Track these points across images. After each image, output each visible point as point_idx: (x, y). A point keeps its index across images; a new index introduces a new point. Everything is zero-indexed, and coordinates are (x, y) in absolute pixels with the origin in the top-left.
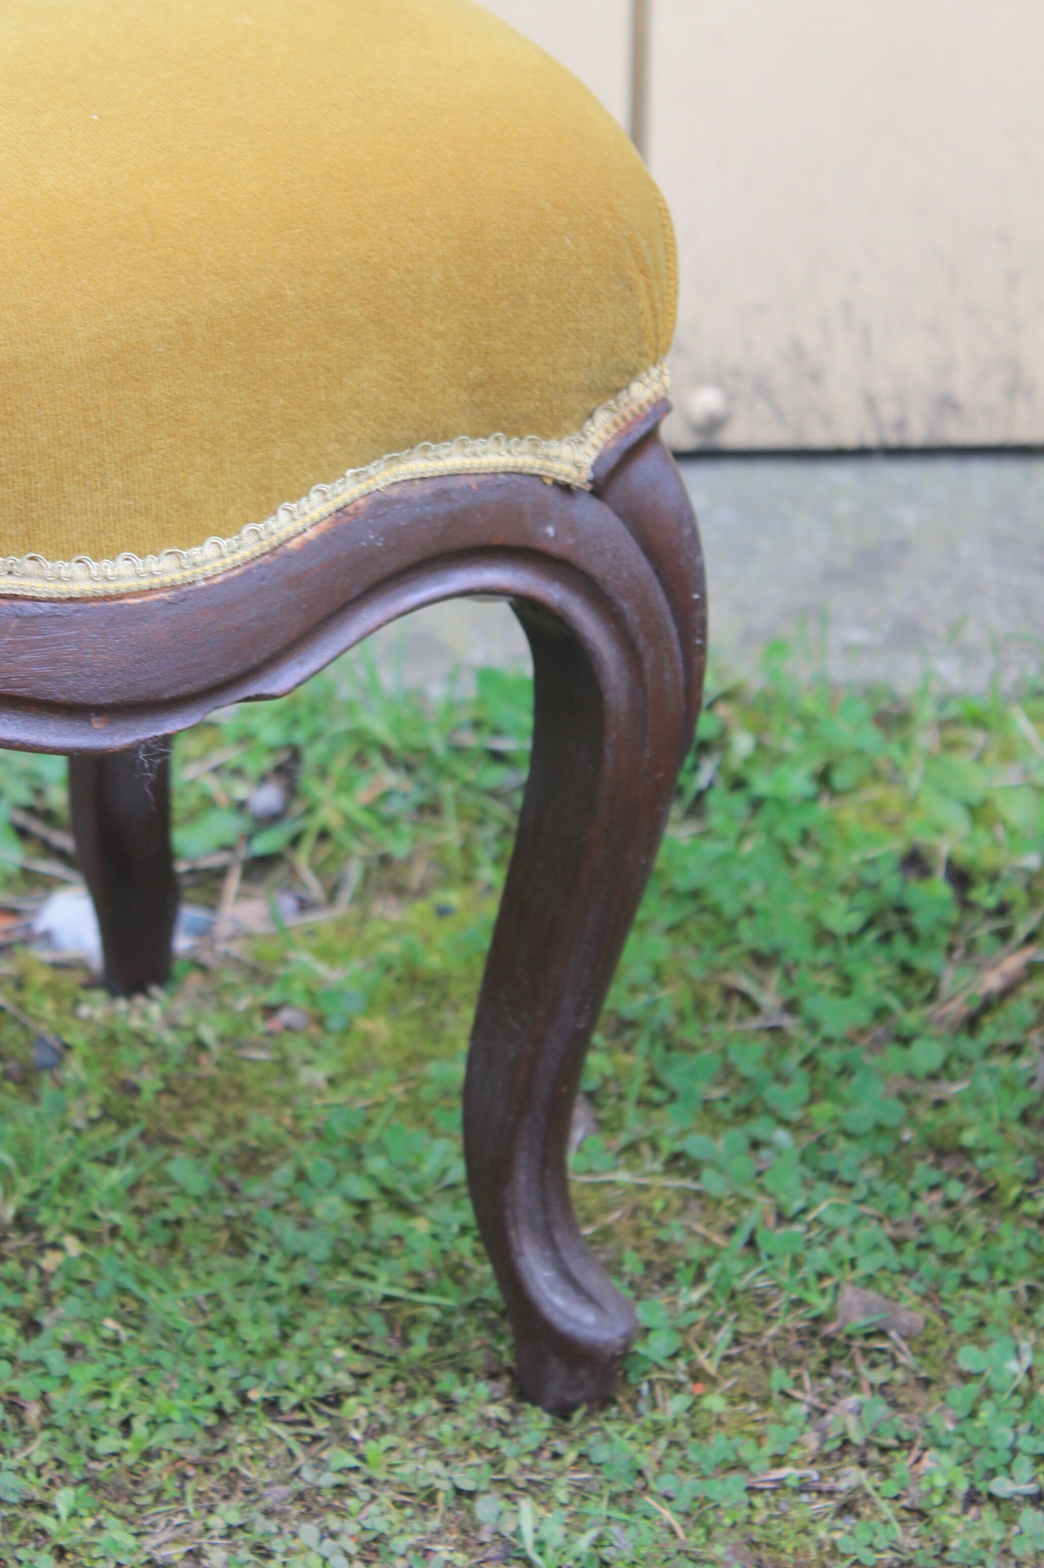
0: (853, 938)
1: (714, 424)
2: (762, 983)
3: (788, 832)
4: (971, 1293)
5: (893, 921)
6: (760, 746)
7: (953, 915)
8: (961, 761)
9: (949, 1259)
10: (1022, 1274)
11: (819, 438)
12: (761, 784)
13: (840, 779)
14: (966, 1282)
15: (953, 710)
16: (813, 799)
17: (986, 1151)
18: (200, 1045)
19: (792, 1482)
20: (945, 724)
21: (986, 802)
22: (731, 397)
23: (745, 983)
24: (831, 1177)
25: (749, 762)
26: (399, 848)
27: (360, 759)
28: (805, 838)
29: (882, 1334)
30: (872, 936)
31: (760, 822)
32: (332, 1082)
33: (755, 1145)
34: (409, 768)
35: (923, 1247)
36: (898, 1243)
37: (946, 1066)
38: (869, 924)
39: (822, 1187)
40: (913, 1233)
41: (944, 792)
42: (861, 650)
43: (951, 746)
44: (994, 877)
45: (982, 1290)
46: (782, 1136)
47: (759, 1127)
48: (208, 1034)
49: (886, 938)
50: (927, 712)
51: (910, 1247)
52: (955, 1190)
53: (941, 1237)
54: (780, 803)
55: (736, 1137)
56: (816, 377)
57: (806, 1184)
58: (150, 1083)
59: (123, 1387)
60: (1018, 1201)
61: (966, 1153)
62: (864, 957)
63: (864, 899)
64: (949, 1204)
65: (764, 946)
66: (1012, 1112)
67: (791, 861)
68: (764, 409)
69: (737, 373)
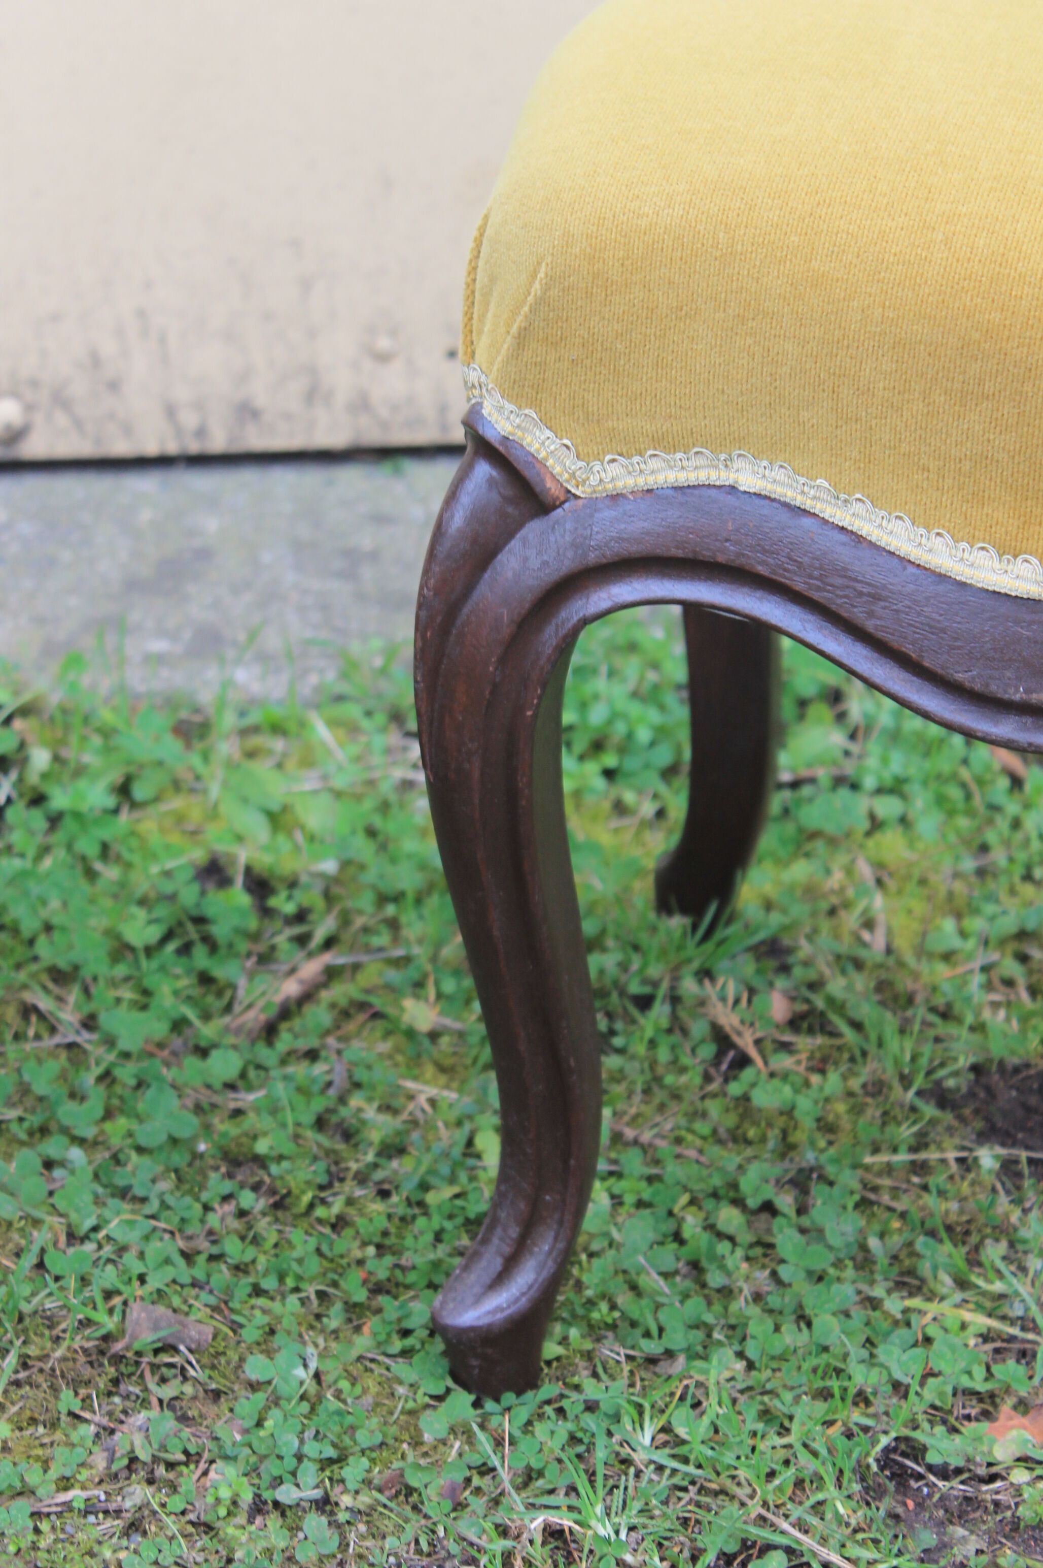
0: (149, 951)
1: (13, 435)
2: (60, 999)
3: (88, 847)
4: (261, 1301)
5: (192, 932)
6: (57, 759)
7: (253, 923)
8: (261, 769)
9: (240, 1269)
10: (311, 1280)
11: (121, 448)
12: (59, 800)
13: (140, 792)
14: (257, 1291)
15: (255, 717)
16: (114, 812)
17: (280, 1158)
19: (79, 1504)
20: (245, 732)
21: (286, 809)
22: (29, 408)
23: (45, 1003)
24: (123, 1193)
25: (45, 776)
28: (105, 850)
29: (172, 1348)
30: (171, 947)
31: (59, 837)
33: (49, 1164)
35: (212, 1258)
36: (188, 1257)
37: (243, 1075)
38: (168, 936)
39: (114, 1203)
40: (204, 1245)
41: (245, 800)
42: (160, 659)
43: (251, 754)
44: (293, 884)
45: (272, 1299)
46: (76, 1154)
47: (53, 1147)
49: (185, 950)
50: (228, 721)
51: (201, 1259)
52: (247, 1199)
53: (233, 1248)
54: (77, 815)
55: (29, 1158)
56: (114, 386)
57: (98, 1201)
60: (311, 1206)
61: (260, 1161)
62: (162, 969)
63: (162, 911)
64: (242, 1214)
65: (62, 963)
66: (308, 1118)
67: (91, 875)
68: (62, 420)
69: (34, 384)
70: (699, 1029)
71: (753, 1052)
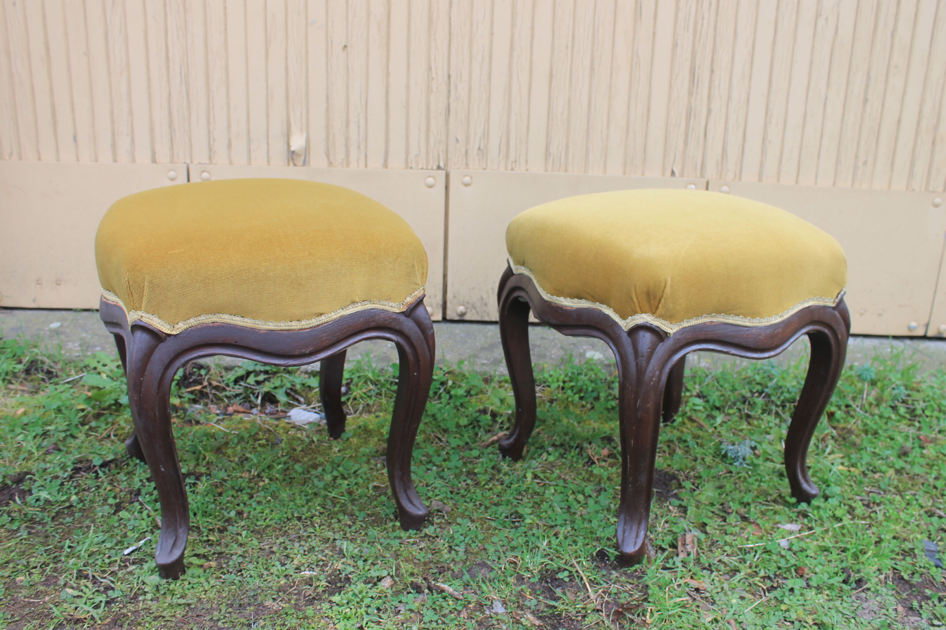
0: (465, 426)
1: (463, 314)
2: (444, 436)
3: (458, 404)
4: (465, 504)
5: (476, 424)
6: (454, 383)
7: (490, 423)
8: (501, 390)
9: (463, 496)
10: (479, 500)
11: (487, 319)
12: (453, 392)
13: (472, 392)
14: (466, 502)
15: (502, 379)
16: (466, 396)
17: (480, 474)
18: (313, 441)
19: (411, 542)
20: (500, 382)
21: (504, 399)
22: (467, 308)
23: (440, 436)
24: (442, 478)
25: (450, 387)
26: (371, 403)
27: (366, 382)
28: (462, 405)
29: (441, 512)
30: (471, 426)
31: (452, 401)
32: (339, 451)
33: (428, 469)
34: (376, 385)
35: (458, 493)
36: (451, 492)
37: (479, 456)
38: (471, 424)
39: (438, 479)
40: (456, 490)
41: (496, 396)
42: (483, 364)
43: (500, 387)
44: (501, 415)
45: (468, 504)
46: (435, 468)
47: (429, 466)
48: (315, 439)
49: (474, 427)
50: (496, 379)
51: (454, 493)
52: (469, 481)
53: (462, 492)
54: (456, 396)
55: (423, 468)
56: (486, 305)
57: (435, 478)
58: (299, 449)
59: (267, 511)
60: (484, 485)
61: (475, 474)
62: (467, 431)
63: (470, 418)
64: (467, 484)
65: (445, 428)
66: (490, 466)
67: (458, 410)
68: (474, 311)
69: (468, 303)
70: (585, 455)
71: (596, 461)
